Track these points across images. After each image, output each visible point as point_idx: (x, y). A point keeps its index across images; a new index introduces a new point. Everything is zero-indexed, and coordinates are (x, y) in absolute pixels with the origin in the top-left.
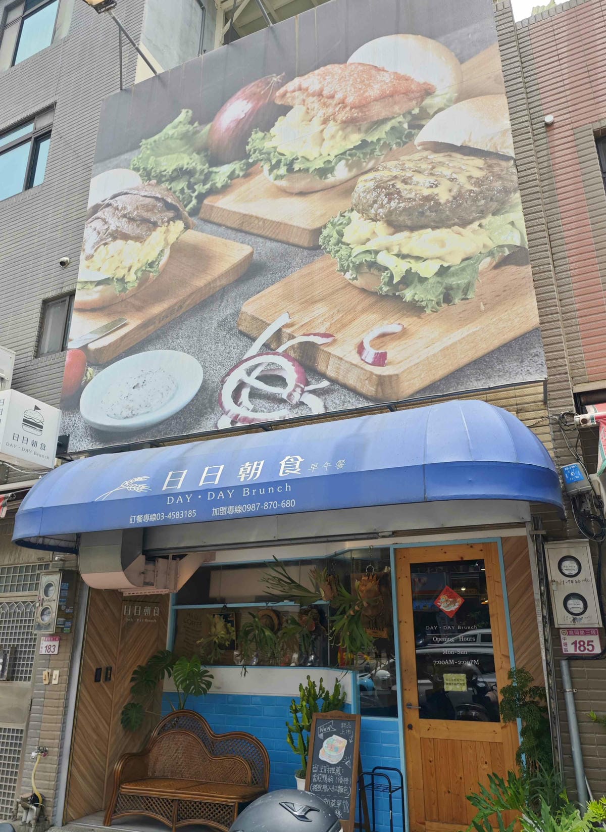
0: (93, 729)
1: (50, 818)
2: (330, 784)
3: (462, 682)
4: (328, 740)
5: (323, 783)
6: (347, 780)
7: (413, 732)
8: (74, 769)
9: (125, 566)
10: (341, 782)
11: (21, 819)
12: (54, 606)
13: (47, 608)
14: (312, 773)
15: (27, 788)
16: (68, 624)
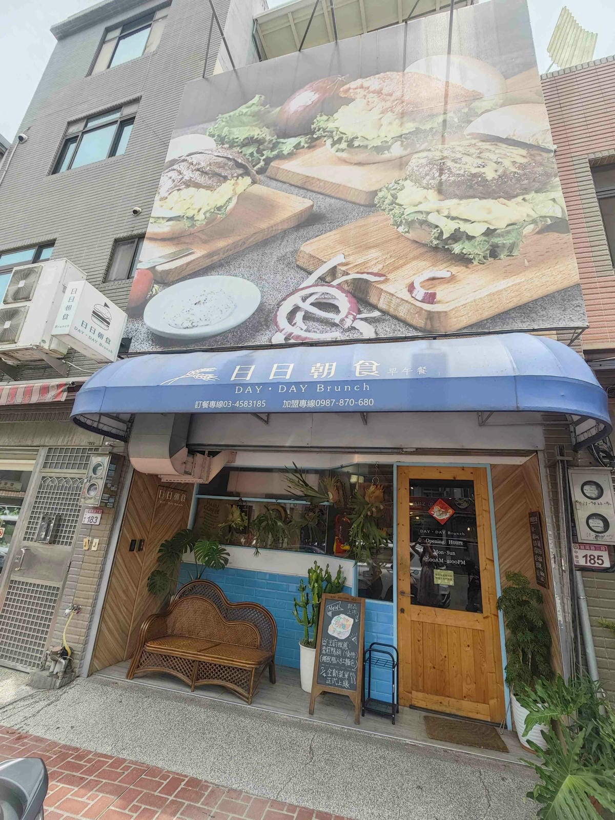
0: (124, 591)
1: (77, 670)
2: (338, 657)
3: (449, 578)
4: (335, 617)
5: (332, 655)
6: (353, 654)
7: (405, 615)
8: (103, 626)
9: (172, 454)
10: (348, 656)
11: (49, 669)
12: (101, 484)
13: (94, 485)
14: (321, 646)
15: (58, 641)
16: (112, 500)
